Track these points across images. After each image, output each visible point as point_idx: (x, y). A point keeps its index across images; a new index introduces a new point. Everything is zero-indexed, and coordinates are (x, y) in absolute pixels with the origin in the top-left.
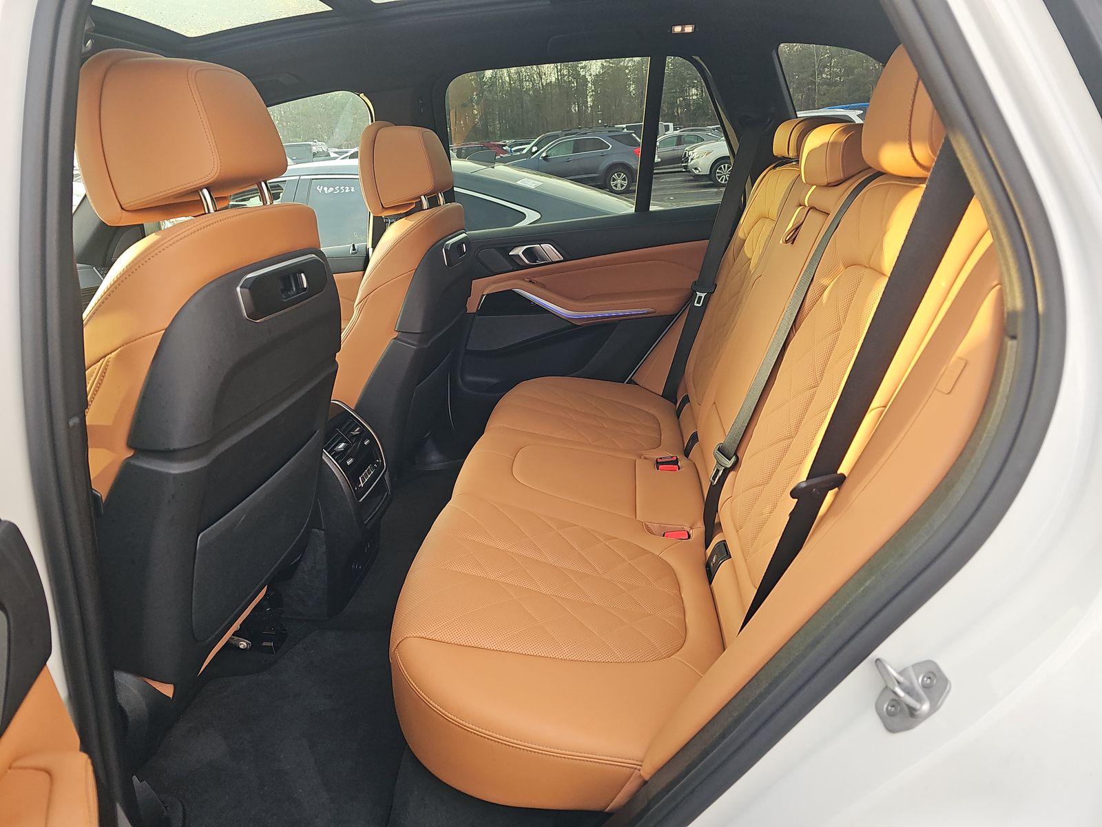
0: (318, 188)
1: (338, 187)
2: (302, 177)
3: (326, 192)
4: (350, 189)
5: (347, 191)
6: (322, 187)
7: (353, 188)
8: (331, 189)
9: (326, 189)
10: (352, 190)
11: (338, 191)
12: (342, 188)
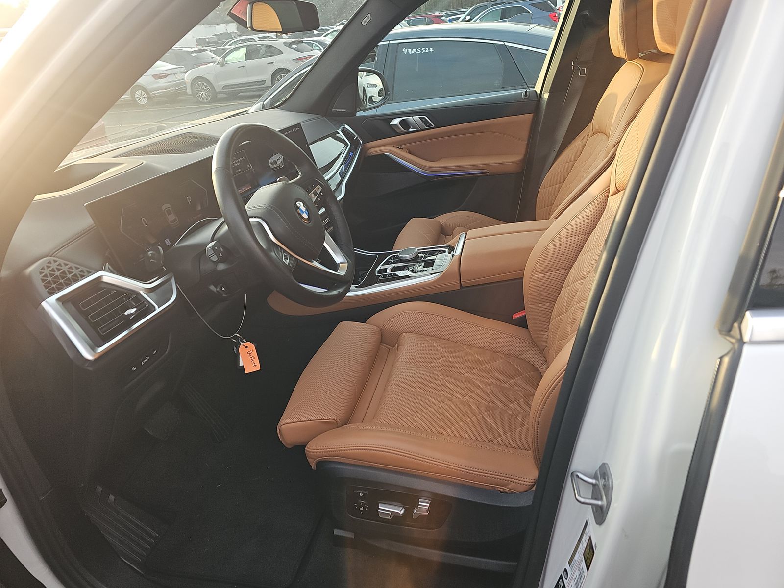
0: (403, 50)
1: (420, 49)
2: (391, 42)
3: (410, 53)
4: (429, 50)
5: (427, 51)
6: (407, 49)
7: (432, 49)
8: (414, 50)
9: (410, 50)
10: (431, 51)
11: (420, 52)
12: (423, 49)
